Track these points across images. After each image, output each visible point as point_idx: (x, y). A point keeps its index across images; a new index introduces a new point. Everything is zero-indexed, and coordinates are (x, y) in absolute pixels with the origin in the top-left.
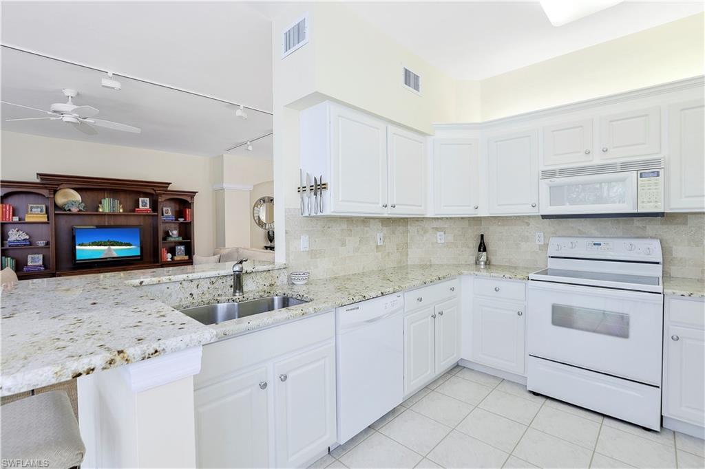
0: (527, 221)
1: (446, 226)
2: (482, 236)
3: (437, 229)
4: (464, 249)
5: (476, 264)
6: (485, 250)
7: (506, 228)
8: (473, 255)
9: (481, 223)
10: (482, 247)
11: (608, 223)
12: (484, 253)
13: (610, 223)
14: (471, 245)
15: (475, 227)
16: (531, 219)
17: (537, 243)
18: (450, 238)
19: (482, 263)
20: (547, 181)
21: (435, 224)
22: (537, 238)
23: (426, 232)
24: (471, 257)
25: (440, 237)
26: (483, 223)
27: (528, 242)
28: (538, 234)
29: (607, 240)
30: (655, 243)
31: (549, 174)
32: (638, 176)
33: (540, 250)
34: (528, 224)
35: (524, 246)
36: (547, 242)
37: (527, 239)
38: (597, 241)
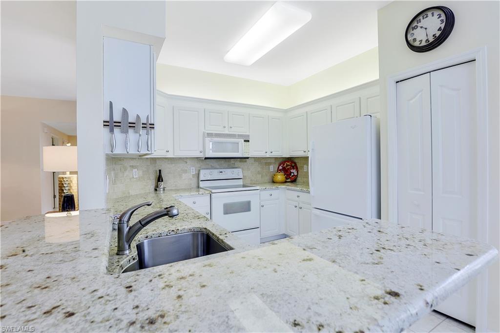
0: (185, 160)
1: (138, 164)
2: (160, 171)
3: (132, 167)
4: (148, 181)
5: (156, 190)
6: (162, 181)
7: (173, 165)
8: (153, 185)
9: (156, 162)
10: (160, 179)
11: (223, 161)
12: (163, 183)
13: (223, 162)
14: (152, 178)
15: (154, 165)
16: (188, 159)
17: (192, 173)
18: (141, 173)
19: (162, 190)
20: (210, 139)
21: (132, 163)
22: (192, 171)
23: (125, 169)
24: (152, 187)
25: (136, 173)
26: (157, 163)
27: (186, 173)
28: (192, 168)
29: (225, 170)
30: (240, 170)
31: (210, 135)
32: (243, 141)
33: (193, 177)
34: (186, 162)
35: (184, 176)
36: (197, 172)
37: (185, 171)
38: (221, 170)
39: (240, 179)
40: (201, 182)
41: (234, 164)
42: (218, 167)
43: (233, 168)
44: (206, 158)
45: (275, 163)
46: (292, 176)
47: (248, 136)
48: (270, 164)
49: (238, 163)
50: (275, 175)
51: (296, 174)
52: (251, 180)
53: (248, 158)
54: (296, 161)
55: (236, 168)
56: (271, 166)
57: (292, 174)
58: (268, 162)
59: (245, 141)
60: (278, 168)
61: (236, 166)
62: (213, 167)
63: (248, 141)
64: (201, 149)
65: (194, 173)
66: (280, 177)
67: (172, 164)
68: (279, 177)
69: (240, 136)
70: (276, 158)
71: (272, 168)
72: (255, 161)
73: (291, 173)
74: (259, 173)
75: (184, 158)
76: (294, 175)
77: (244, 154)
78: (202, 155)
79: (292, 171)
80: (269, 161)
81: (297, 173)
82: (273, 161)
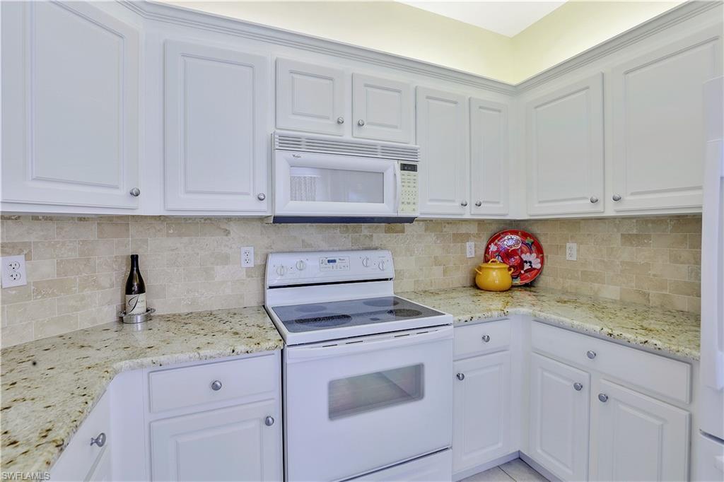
0: (223, 226)
1: (32, 238)
2: (134, 259)
5: (121, 320)
6: (141, 290)
7: (186, 239)
9: (128, 230)
10: (134, 284)
12: (141, 297)
13: (337, 230)
14: (104, 282)
15: (116, 240)
16: (231, 223)
17: (244, 265)
19: (140, 319)
20: (289, 155)
22: (244, 257)
24: (106, 309)
27: (227, 264)
28: (244, 249)
29: (341, 255)
30: (386, 255)
31: (291, 143)
32: (398, 166)
33: (248, 276)
34: (227, 233)
35: (220, 272)
36: (260, 262)
37: (225, 259)
38: (331, 256)
39: (387, 280)
40: (269, 292)
41: (372, 236)
42: (324, 246)
43: (366, 249)
44: (279, 220)
45: (478, 236)
46: (526, 271)
47: (414, 152)
48: (465, 237)
49: (380, 235)
50: (480, 268)
51: (538, 266)
52: (417, 282)
53: (411, 220)
54: (536, 230)
55: (376, 249)
56: (468, 244)
57: (527, 266)
58: (460, 232)
59: (405, 167)
60: (487, 248)
61: (376, 243)
62: (311, 246)
63: (413, 168)
64: (263, 189)
65: (251, 265)
66: (497, 274)
67: (181, 235)
68: (494, 273)
69: (389, 152)
70: (481, 223)
71: (473, 249)
72: (426, 230)
73: (522, 262)
74: (437, 262)
75: (219, 219)
76: (532, 269)
77: (401, 206)
78: (263, 209)
79: (525, 257)
80: (463, 229)
81: (542, 263)
82: (473, 229)
